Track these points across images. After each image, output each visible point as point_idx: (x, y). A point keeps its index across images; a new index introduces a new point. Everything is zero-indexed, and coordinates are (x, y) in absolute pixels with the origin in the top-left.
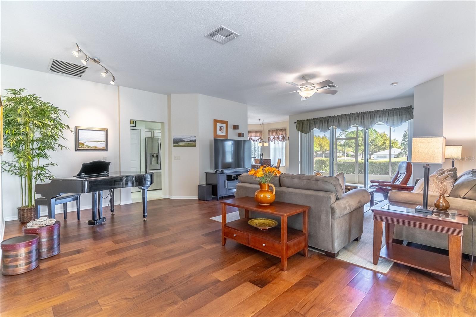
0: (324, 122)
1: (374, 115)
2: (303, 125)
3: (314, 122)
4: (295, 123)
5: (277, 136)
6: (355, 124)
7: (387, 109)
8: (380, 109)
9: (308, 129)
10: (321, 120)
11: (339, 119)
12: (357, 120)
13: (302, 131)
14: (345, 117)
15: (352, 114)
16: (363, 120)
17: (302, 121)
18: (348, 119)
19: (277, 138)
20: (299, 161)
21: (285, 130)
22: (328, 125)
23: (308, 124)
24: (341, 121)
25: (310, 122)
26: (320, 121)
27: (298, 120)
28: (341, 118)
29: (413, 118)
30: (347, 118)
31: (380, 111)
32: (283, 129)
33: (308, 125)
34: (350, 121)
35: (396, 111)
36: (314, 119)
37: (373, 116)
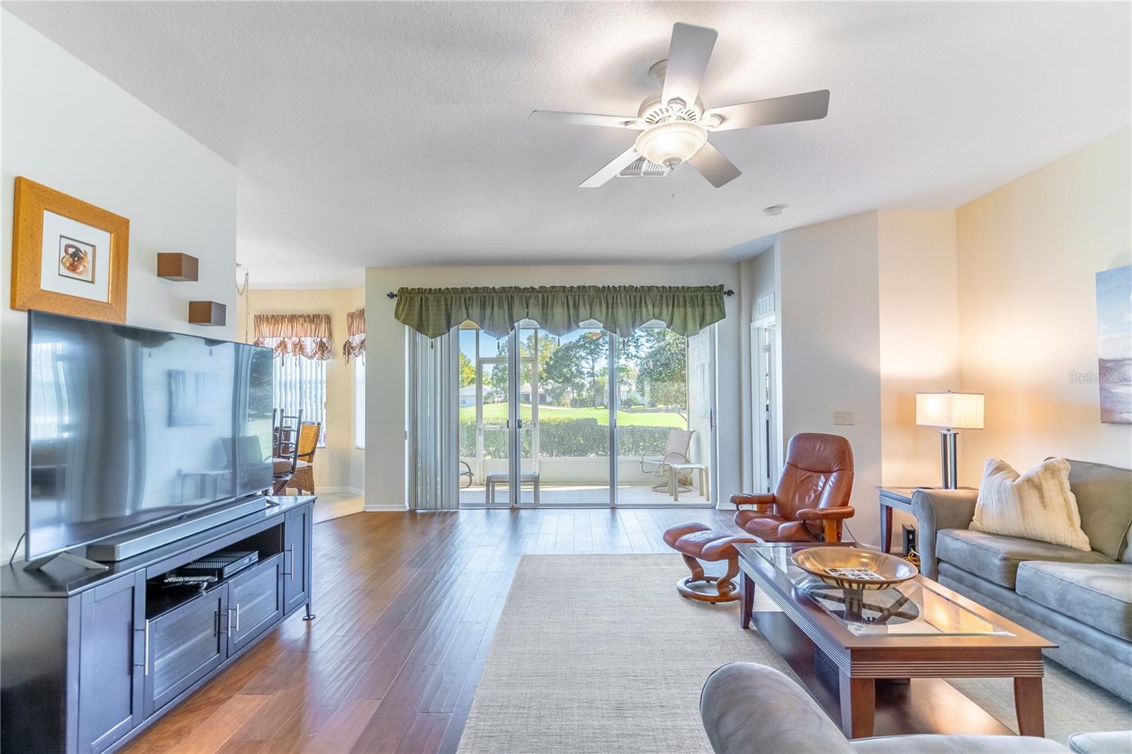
0: (496, 303)
1: (641, 297)
2: (421, 305)
3: (463, 300)
4: (391, 296)
5: (295, 339)
6: (591, 318)
7: (672, 286)
8: (655, 285)
9: (444, 322)
10: (486, 294)
11: (543, 300)
12: (597, 308)
13: (420, 327)
14: (561, 295)
15: (582, 289)
16: (613, 308)
17: (420, 291)
18: (571, 303)
19: (295, 345)
20: (407, 429)
21: (328, 319)
22: (511, 316)
23: (443, 302)
24: (553, 304)
25: (449, 299)
26: (485, 297)
27: (402, 288)
28: (550, 297)
29: (724, 317)
30: (567, 297)
31: (655, 289)
32: (319, 316)
33: (443, 307)
34: (576, 307)
35: (690, 294)
36: (463, 290)
37: (638, 300)
